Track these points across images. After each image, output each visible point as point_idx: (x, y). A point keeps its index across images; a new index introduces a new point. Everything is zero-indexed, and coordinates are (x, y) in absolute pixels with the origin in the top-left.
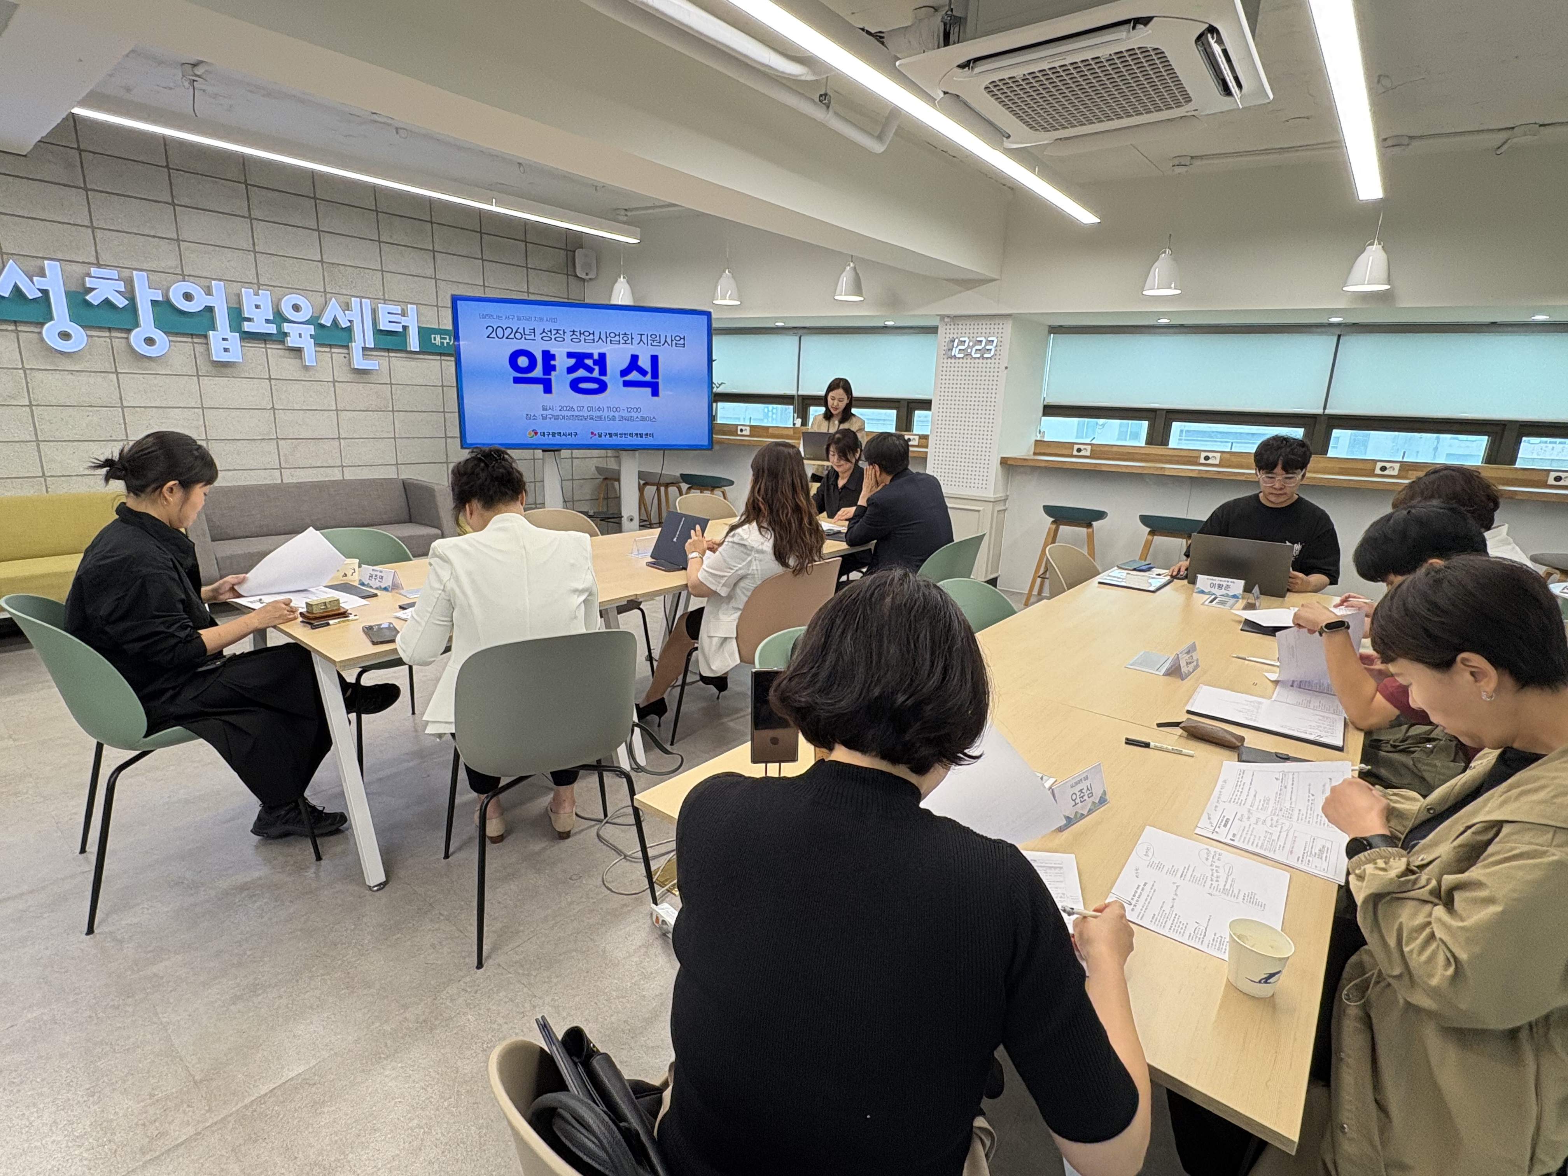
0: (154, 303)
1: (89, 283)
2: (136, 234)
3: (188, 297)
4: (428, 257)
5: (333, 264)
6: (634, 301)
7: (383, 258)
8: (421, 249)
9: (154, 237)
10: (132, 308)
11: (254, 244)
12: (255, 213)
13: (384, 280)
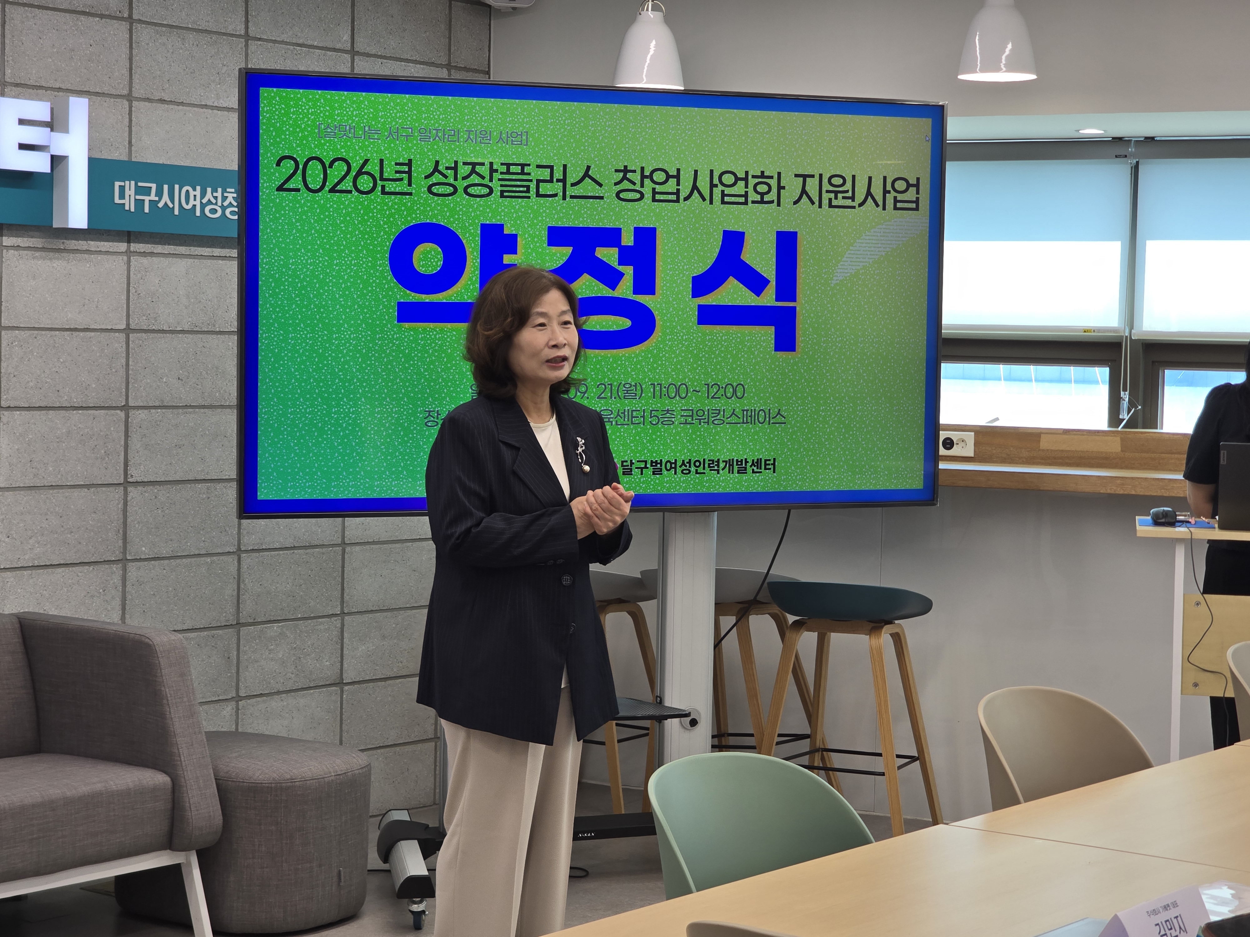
6: (686, 77)
13: (7, 27)
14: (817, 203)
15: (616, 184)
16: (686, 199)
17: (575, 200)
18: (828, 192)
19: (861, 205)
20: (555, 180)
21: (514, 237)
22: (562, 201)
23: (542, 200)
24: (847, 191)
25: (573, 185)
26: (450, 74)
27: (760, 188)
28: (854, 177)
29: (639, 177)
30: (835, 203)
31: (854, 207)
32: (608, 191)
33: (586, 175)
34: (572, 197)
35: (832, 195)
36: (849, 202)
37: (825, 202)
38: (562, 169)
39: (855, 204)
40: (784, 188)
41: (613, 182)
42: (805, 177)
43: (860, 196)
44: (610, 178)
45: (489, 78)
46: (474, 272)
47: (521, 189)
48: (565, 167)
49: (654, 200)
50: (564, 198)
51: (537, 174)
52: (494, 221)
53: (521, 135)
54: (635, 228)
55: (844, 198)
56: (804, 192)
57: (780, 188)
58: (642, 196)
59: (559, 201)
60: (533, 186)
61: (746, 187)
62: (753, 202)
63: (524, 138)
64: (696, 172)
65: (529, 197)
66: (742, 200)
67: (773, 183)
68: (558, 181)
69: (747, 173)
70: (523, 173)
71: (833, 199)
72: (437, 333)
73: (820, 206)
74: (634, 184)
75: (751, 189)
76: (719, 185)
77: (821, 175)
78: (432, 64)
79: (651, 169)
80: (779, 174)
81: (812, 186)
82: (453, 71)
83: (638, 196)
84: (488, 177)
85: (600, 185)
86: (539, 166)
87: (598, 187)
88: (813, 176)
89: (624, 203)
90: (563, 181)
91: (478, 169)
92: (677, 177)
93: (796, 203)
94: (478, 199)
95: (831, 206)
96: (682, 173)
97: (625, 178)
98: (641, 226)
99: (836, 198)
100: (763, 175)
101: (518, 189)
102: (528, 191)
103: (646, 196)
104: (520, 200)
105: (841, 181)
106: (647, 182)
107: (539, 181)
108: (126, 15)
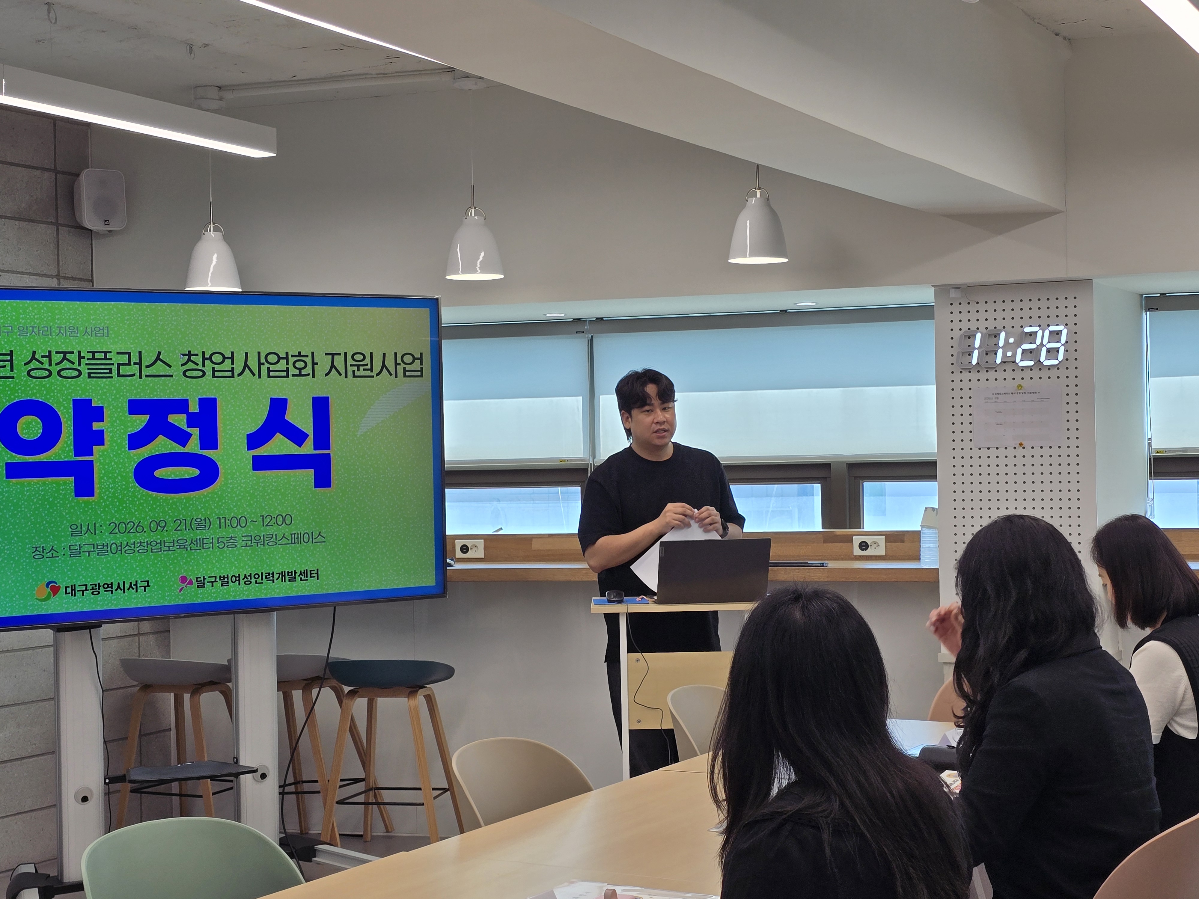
14: (344, 375)
15: (182, 365)
16: (239, 375)
17: (150, 379)
18: (351, 365)
19: (378, 375)
20: (132, 363)
21: (101, 409)
22: (139, 380)
23: (122, 379)
24: (367, 365)
25: (147, 367)
26: (59, 284)
27: (298, 365)
28: (371, 353)
29: (201, 360)
30: (357, 373)
31: (373, 377)
32: (177, 370)
33: (158, 358)
34: (147, 376)
35: (355, 368)
36: (368, 373)
37: (350, 373)
38: (138, 354)
39: (374, 374)
40: (317, 364)
41: (180, 364)
42: (333, 355)
43: (377, 368)
44: (177, 361)
45: (93, 286)
46: (69, 437)
47: (105, 371)
48: (140, 353)
49: (214, 376)
50: (141, 377)
51: (116, 359)
52: (83, 397)
53: (103, 329)
54: (199, 399)
55: (364, 370)
56: (333, 366)
57: (314, 364)
58: (204, 374)
59: (137, 379)
60: (114, 368)
61: (287, 364)
62: (293, 375)
63: (106, 331)
64: (246, 354)
65: (112, 377)
66: (285, 374)
67: (309, 360)
68: (135, 364)
69: (287, 353)
70: (105, 358)
71: (356, 371)
72: (40, 486)
73: (346, 377)
74: (197, 364)
75: (291, 366)
76: (266, 363)
77: (346, 353)
78: (44, 275)
79: (210, 353)
80: (313, 353)
81: (339, 362)
82: (62, 280)
83: (201, 374)
84: (77, 363)
85: (170, 366)
86: (118, 353)
87: (168, 368)
88: (339, 354)
89: (189, 380)
90: (140, 364)
91: (68, 356)
92: (232, 358)
93: (326, 375)
94: (70, 380)
95: (354, 376)
96: (235, 354)
97: (189, 360)
98: (204, 397)
99: (358, 370)
100: (300, 354)
101: (102, 371)
102: (111, 372)
103: (207, 374)
104: (104, 380)
105: (362, 357)
106: (207, 362)
107: (119, 365)
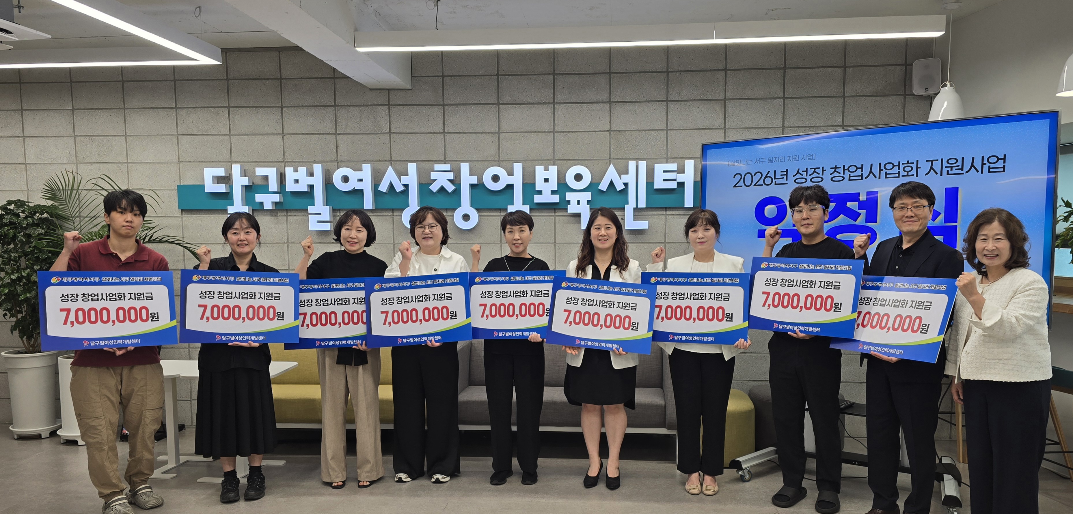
0: (472, 186)
1: (433, 175)
2: (471, 133)
3: (496, 178)
4: (718, 108)
5: (620, 131)
7: (669, 117)
8: (710, 100)
9: (482, 133)
10: (457, 192)
11: (554, 126)
12: (559, 98)
13: (669, 138)
108: (723, 127)
